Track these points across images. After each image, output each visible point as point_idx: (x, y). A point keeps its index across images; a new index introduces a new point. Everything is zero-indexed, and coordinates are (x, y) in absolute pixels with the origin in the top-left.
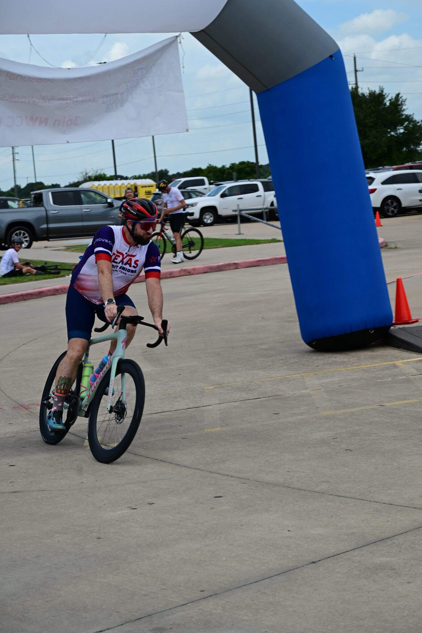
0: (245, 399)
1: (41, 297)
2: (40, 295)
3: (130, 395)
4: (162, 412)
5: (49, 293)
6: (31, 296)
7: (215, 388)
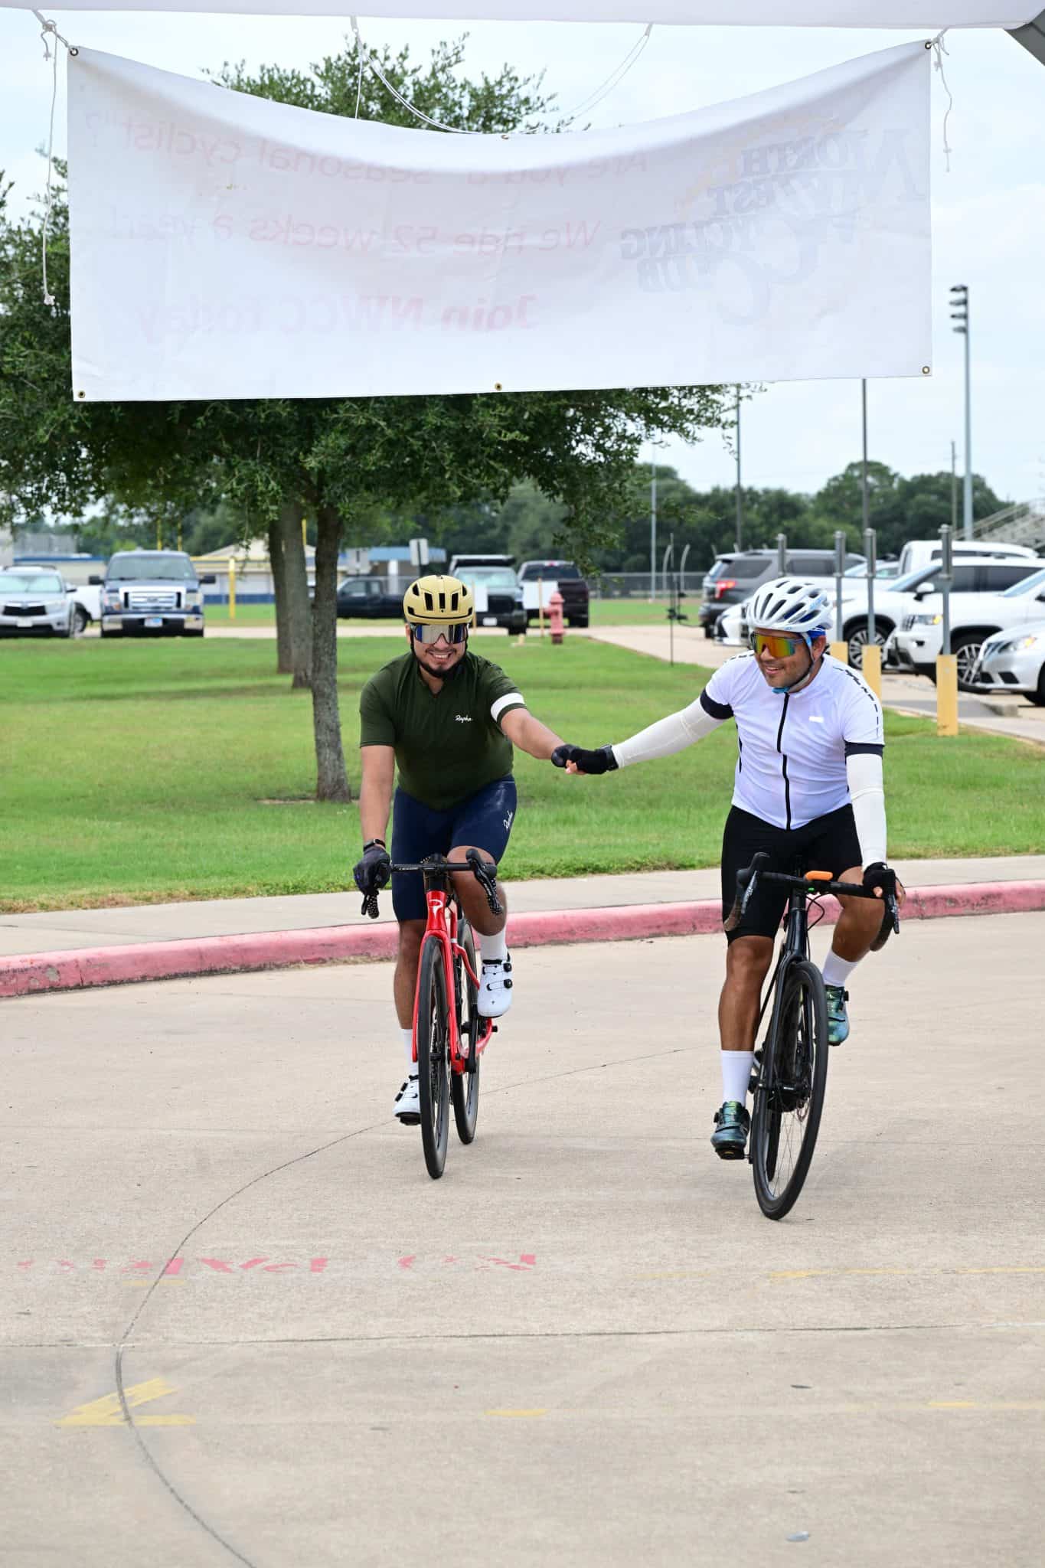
0: (813, 1327)
1: (989, 914)
2: (986, 904)
3: (525, 1269)
4: (494, 1336)
5: (1021, 901)
6: (953, 904)
7: (812, 1277)
